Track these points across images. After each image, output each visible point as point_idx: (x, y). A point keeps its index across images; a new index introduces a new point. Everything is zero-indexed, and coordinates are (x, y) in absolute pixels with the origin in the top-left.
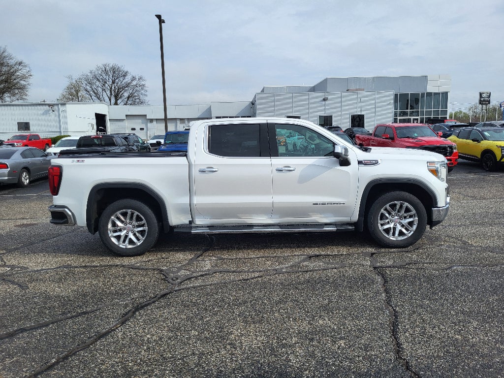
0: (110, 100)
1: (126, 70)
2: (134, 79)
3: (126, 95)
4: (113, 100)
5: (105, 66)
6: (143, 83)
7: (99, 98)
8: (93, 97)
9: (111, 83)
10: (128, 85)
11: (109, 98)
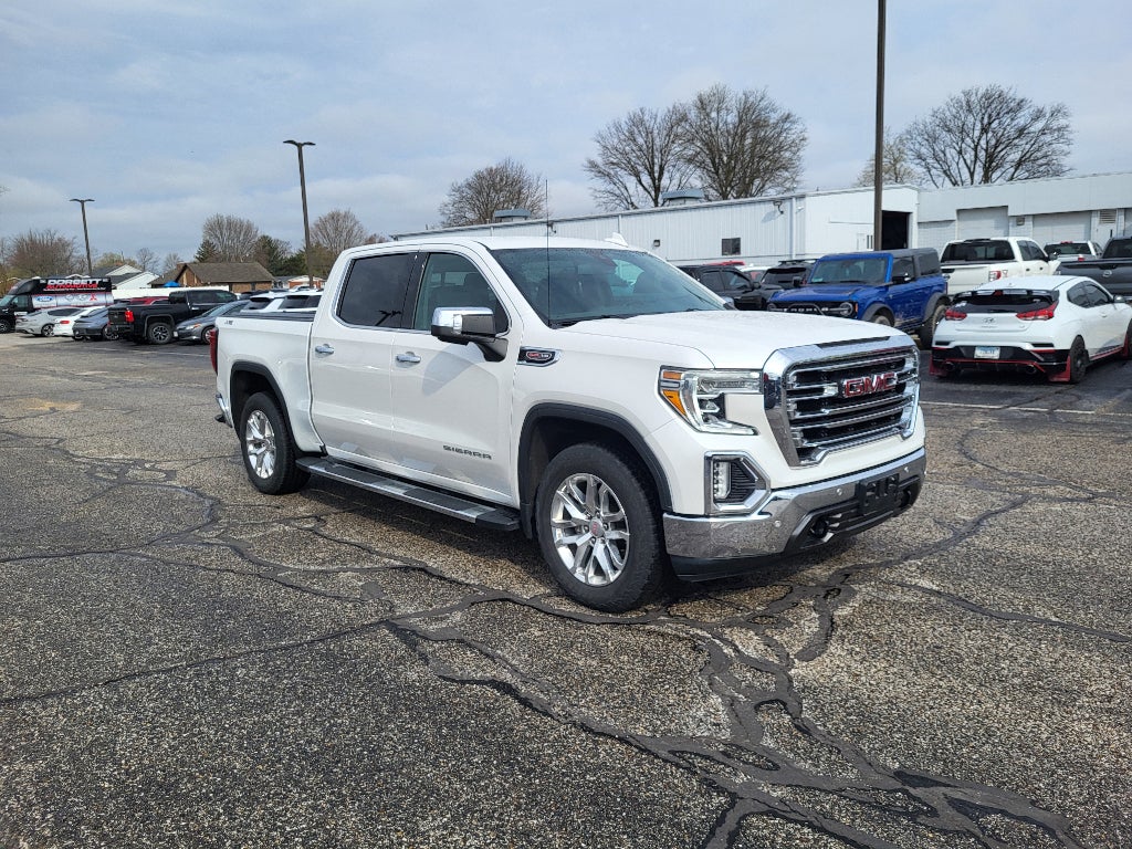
0: (972, 174)
1: (1019, 97)
2: (1038, 115)
3: (1015, 156)
4: (979, 175)
5: (967, 94)
6: (1062, 122)
7: (947, 173)
8: (933, 171)
9: (977, 133)
10: (1021, 132)
11: (969, 169)
